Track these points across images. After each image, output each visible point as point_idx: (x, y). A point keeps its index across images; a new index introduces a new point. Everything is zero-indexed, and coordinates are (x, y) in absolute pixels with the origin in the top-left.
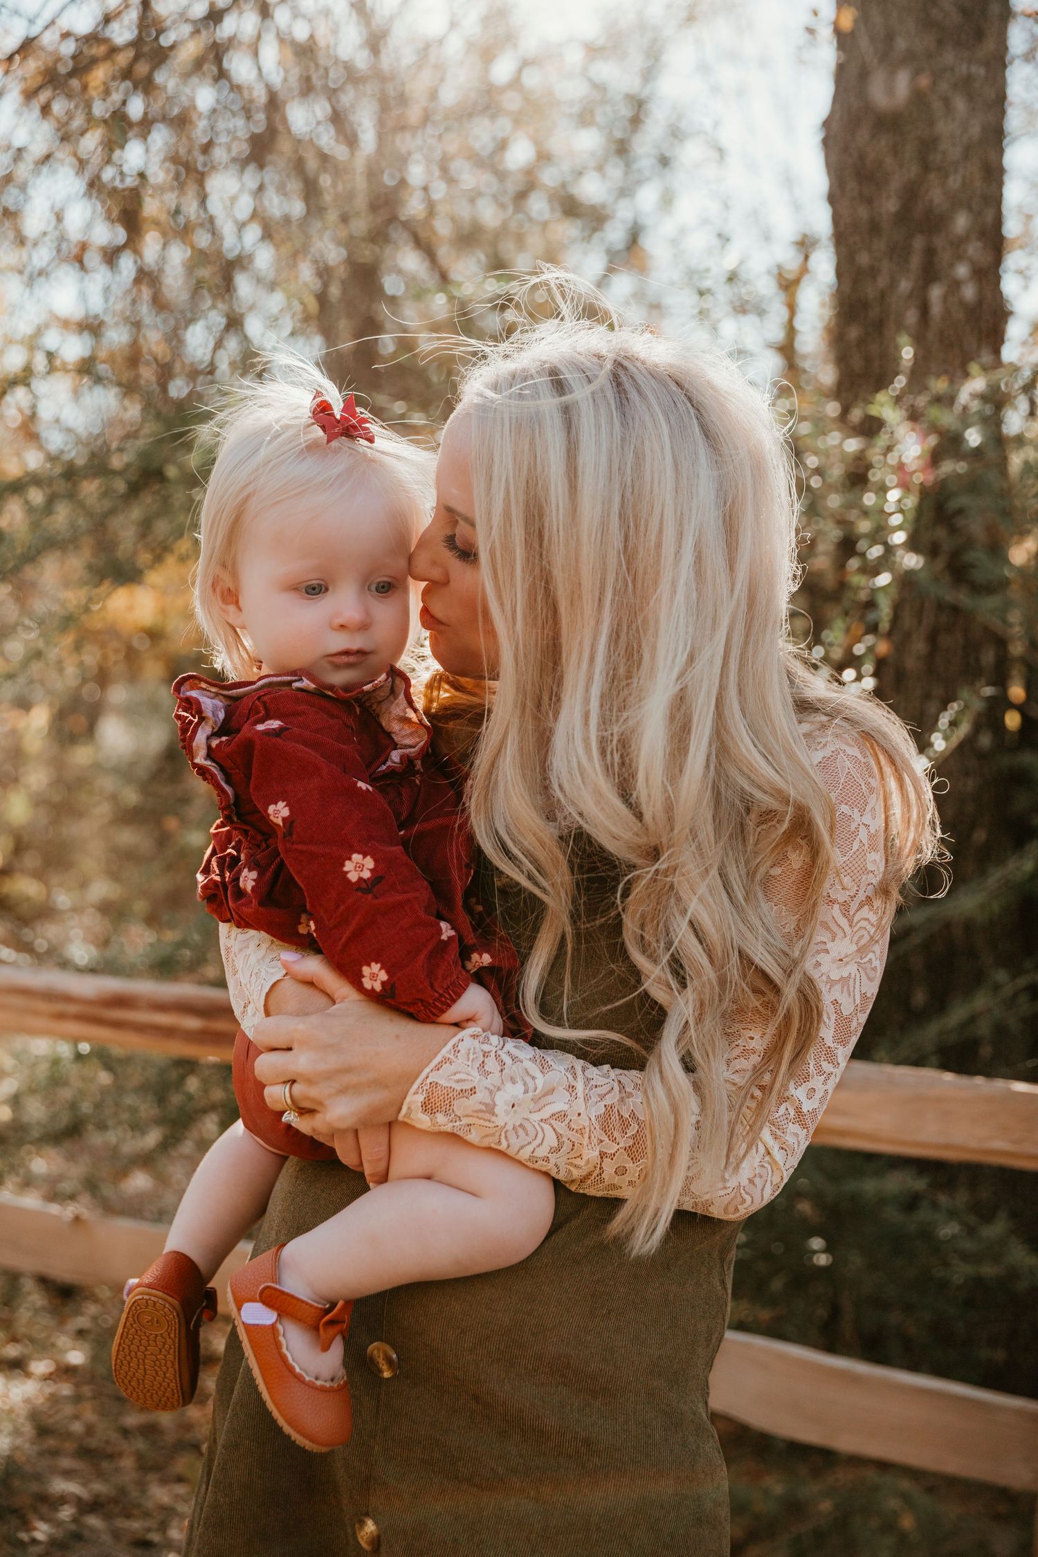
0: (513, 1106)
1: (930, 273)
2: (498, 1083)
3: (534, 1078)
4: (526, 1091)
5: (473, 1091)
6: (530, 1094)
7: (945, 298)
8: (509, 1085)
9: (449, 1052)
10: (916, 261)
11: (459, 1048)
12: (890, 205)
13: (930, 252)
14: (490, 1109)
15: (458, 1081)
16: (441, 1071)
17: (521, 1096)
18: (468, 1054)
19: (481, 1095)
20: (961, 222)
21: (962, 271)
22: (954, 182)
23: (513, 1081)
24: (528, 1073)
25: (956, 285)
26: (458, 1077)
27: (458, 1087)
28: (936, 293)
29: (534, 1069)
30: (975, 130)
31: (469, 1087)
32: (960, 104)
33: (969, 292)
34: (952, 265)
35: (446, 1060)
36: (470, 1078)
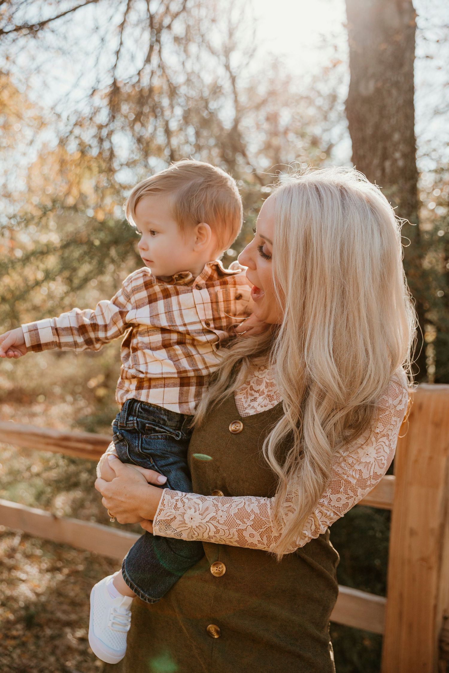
0: (192, 519)
1: (385, 157)
2: (184, 511)
3: (198, 504)
4: (195, 512)
5: (175, 518)
6: (198, 512)
7: (392, 165)
8: (188, 510)
9: (161, 506)
10: (379, 153)
11: (164, 503)
12: (369, 131)
13: (385, 149)
14: (184, 522)
15: (168, 516)
16: (161, 515)
17: (193, 514)
18: (168, 504)
19: (179, 518)
20: (396, 137)
21: (397, 155)
22: (393, 121)
23: (190, 508)
24: (196, 503)
25: (395, 161)
26: (168, 514)
27: (169, 518)
28: (388, 164)
29: (199, 501)
30: (401, 101)
31: (173, 517)
32: (394, 92)
33: (401, 163)
34: (393, 153)
35: (161, 510)
36: (172, 513)
